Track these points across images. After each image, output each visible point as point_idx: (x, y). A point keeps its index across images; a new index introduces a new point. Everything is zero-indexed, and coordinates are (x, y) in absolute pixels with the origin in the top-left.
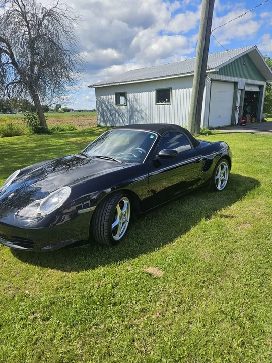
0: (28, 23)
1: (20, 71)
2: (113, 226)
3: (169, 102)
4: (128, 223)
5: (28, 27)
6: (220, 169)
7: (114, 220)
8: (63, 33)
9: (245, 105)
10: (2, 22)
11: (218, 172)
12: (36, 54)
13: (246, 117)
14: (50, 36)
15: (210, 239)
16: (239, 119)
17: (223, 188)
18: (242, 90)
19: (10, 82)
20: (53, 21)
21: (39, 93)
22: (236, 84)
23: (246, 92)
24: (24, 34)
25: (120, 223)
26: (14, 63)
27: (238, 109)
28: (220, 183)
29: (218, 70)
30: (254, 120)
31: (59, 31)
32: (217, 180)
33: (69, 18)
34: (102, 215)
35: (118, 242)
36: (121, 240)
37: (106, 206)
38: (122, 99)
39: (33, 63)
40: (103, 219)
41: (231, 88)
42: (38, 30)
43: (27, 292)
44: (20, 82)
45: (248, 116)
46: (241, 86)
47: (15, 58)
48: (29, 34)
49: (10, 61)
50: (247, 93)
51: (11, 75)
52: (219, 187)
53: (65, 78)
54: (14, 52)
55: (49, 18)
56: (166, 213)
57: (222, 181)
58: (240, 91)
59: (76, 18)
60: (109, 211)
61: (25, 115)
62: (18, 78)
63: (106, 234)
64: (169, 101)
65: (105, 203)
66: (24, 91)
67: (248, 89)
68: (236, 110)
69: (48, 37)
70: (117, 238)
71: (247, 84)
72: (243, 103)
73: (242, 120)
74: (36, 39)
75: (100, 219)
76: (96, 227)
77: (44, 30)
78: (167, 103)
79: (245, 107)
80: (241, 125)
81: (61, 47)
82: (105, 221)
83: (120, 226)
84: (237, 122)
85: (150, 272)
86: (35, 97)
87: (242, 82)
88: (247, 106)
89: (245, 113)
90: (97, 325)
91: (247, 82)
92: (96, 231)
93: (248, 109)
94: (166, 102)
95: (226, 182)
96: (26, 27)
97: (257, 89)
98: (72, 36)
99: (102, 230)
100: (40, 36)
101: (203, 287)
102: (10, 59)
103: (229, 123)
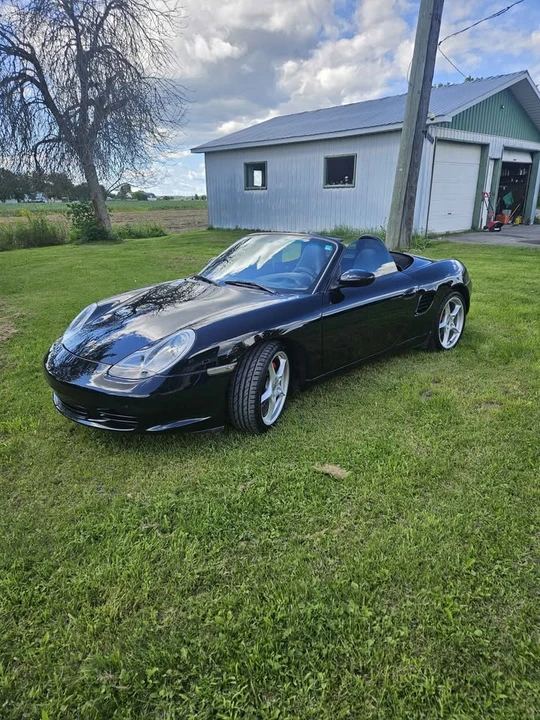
0: (76, 22)
1: (61, 119)
2: (264, 398)
3: (351, 183)
4: (284, 397)
5: (76, 29)
6: (448, 310)
7: (264, 391)
8: (145, 42)
9: (500, 190)
10: (27, 20)
11: (444, 315)
12: (92, 84)
13: (503, 215)
14: (119, 49)
15: (428, 425)
16: (489, 218)
17: (453, 345)
18: (496, 160)
19: (41, 139)
20: (126, 18)
21: (97, 162)
22: (484, 147)
23: (504, 163)
24: (69, 45)
25: (273, 395)
26: (48, 102)
27: (487, 199)
28: (446, 336)
29: (450, 120)
30: (518, 220)
31: (136, 38)
32: (443, 330)
33: (157, 13)
34: (246, 378)
35: (269, 427)
36: (274, 424)
37: (253, 365)
38: (258, 175)
39: (86, 102)
40: (248, 385)
41: (474, 155)
42: (96, 36)
43: (129, 495)
44: (58, 139)
45: (507, 213)
46: (494, 152)
47: (51, 93)
48: (79, 45)
49: (40, 97)
50: (506, 165)
51: (43, 125)
52: (445, 343)
53: (147, 133)
54: (48, 80)
55: (118, 12)
56: (350, 385)
57: (452, 333)
58: (492, 163)
59: (172, 14)
60: (258, 373)
61: (69, 206)
62: (56, 132)
63: (253, 412)
64: (350, 181)
65: (251, 359)
66: (66, 157)
67: (509, 158)
68: (483, 200)
69: (115, 50)
70: (268, 420)
71: (507, 149)
72: (497, 186)
73: (495, 220)
74: (90, 54)
75: (242, 385)
76: (236, 399)
77: (108, 36)
78: (347, 185)
79: (501, 193)
80: (492, 230)
81: (140, 72)
82: (251, 388)
83: (274, 399)
84: (484, 224)
85: (328, 471)
86: (88, 170)
87: (496, 143)
88: (506, 192)
89: (501, 206)
90: (248, 540)
91: (507, 145)
92: (236, 407)
93: (508, 199)
94: (344, 183)
95: (459, 335)
96: (73, 31)
97: (526, 159)
98: (161, 49)
99: (245, 404)
100: (100, 50)
101: (414, 494)
102: (40, 93)
103: (468, 226)
